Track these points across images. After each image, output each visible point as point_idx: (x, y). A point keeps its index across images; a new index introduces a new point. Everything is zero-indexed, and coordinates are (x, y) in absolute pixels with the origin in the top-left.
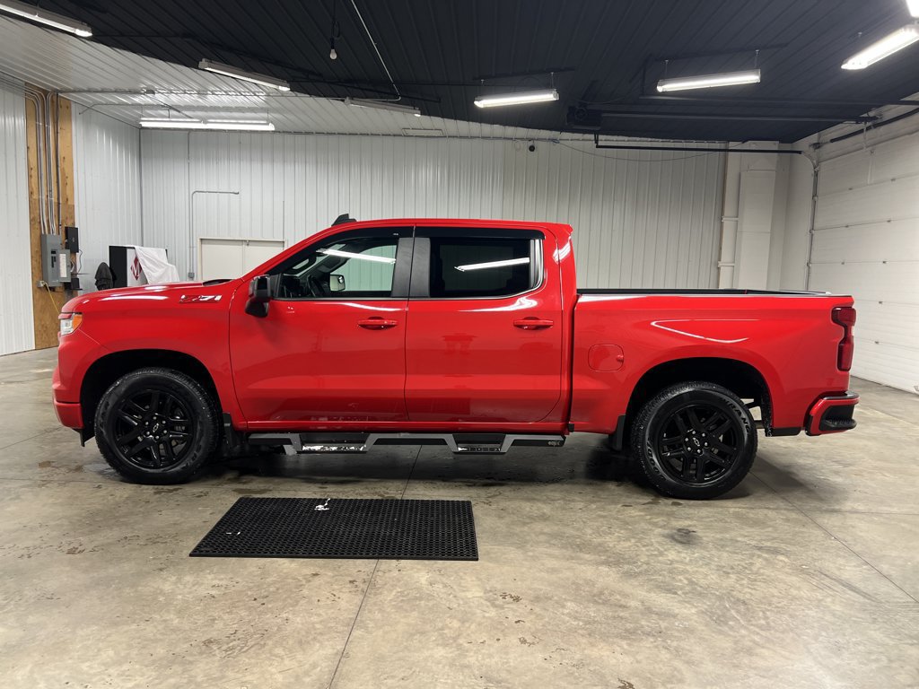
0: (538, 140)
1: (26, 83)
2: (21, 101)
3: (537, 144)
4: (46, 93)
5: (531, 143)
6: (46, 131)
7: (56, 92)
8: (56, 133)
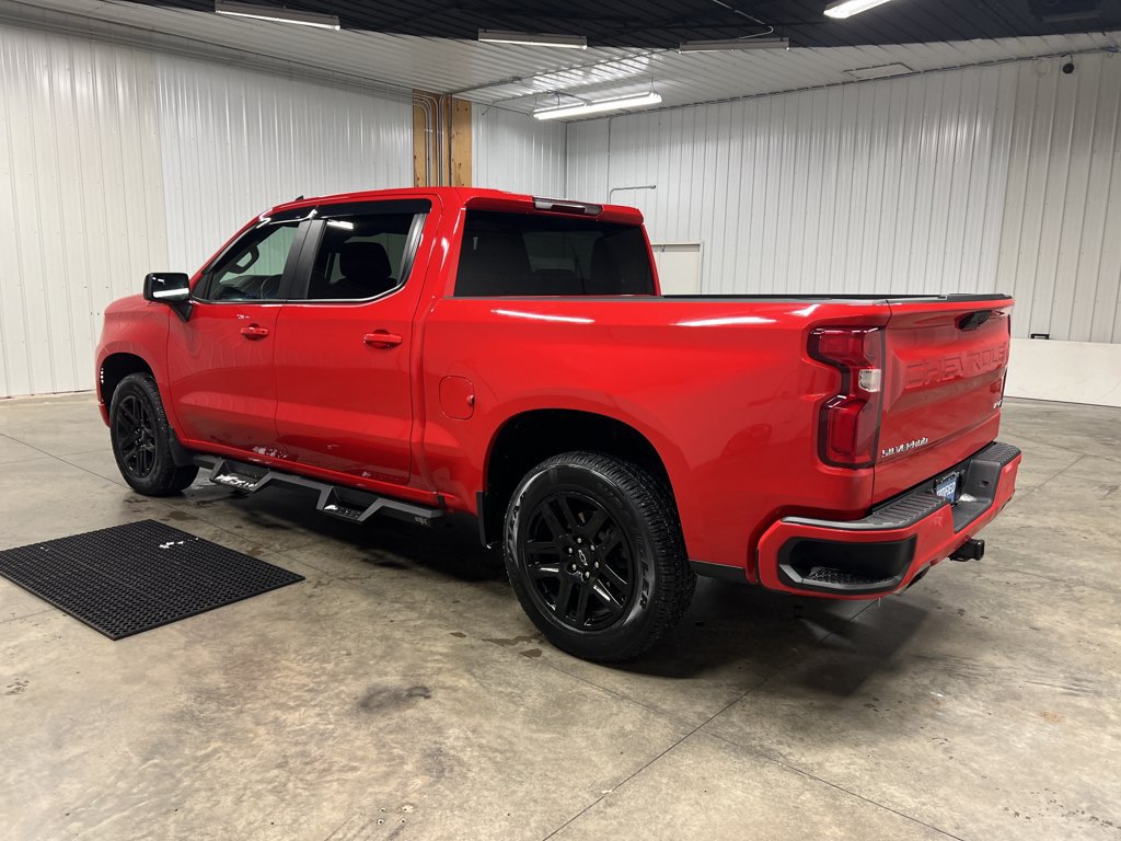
0: (1080, 52)
1: (414, 90)
2: (407, 110)
3: (1076, 59)
4: (437, 97)
5: (1066, 60)
6: (438, 139)
7: (449, 95)
8: (450, 139)
